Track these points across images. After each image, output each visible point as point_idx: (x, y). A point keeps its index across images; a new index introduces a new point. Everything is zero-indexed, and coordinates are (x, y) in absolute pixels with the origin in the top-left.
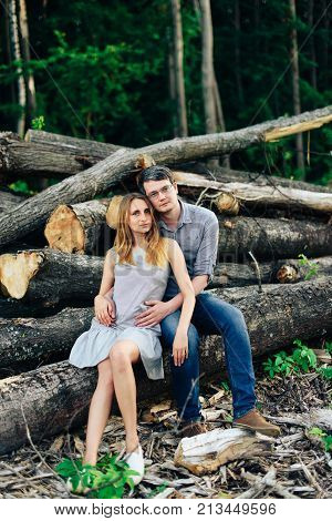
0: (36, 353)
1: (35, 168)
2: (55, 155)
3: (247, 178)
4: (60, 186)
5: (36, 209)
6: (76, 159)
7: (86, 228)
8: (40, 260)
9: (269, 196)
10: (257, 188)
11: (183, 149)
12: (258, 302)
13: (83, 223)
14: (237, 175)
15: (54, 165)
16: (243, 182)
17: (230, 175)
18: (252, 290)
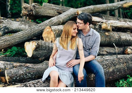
0: (32, 76)
1: (43, 15)
2: (50, 10)
3: (117, 19)
4: (49, 20)
5: (40, 28)
6: (57, 12)
7: (55, 34)
8: (36, 44)
9: (124, 25)
10: (120, 22)
11: (94, 9)
12: (114, 61)
13: (54, 33)
14: (113, 18)
15: (50, 14)
16: (114, 20)
17: (111, 18)
18: (114, 57)
